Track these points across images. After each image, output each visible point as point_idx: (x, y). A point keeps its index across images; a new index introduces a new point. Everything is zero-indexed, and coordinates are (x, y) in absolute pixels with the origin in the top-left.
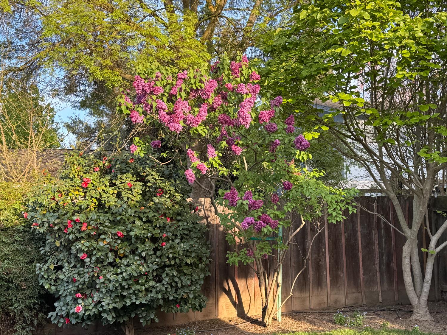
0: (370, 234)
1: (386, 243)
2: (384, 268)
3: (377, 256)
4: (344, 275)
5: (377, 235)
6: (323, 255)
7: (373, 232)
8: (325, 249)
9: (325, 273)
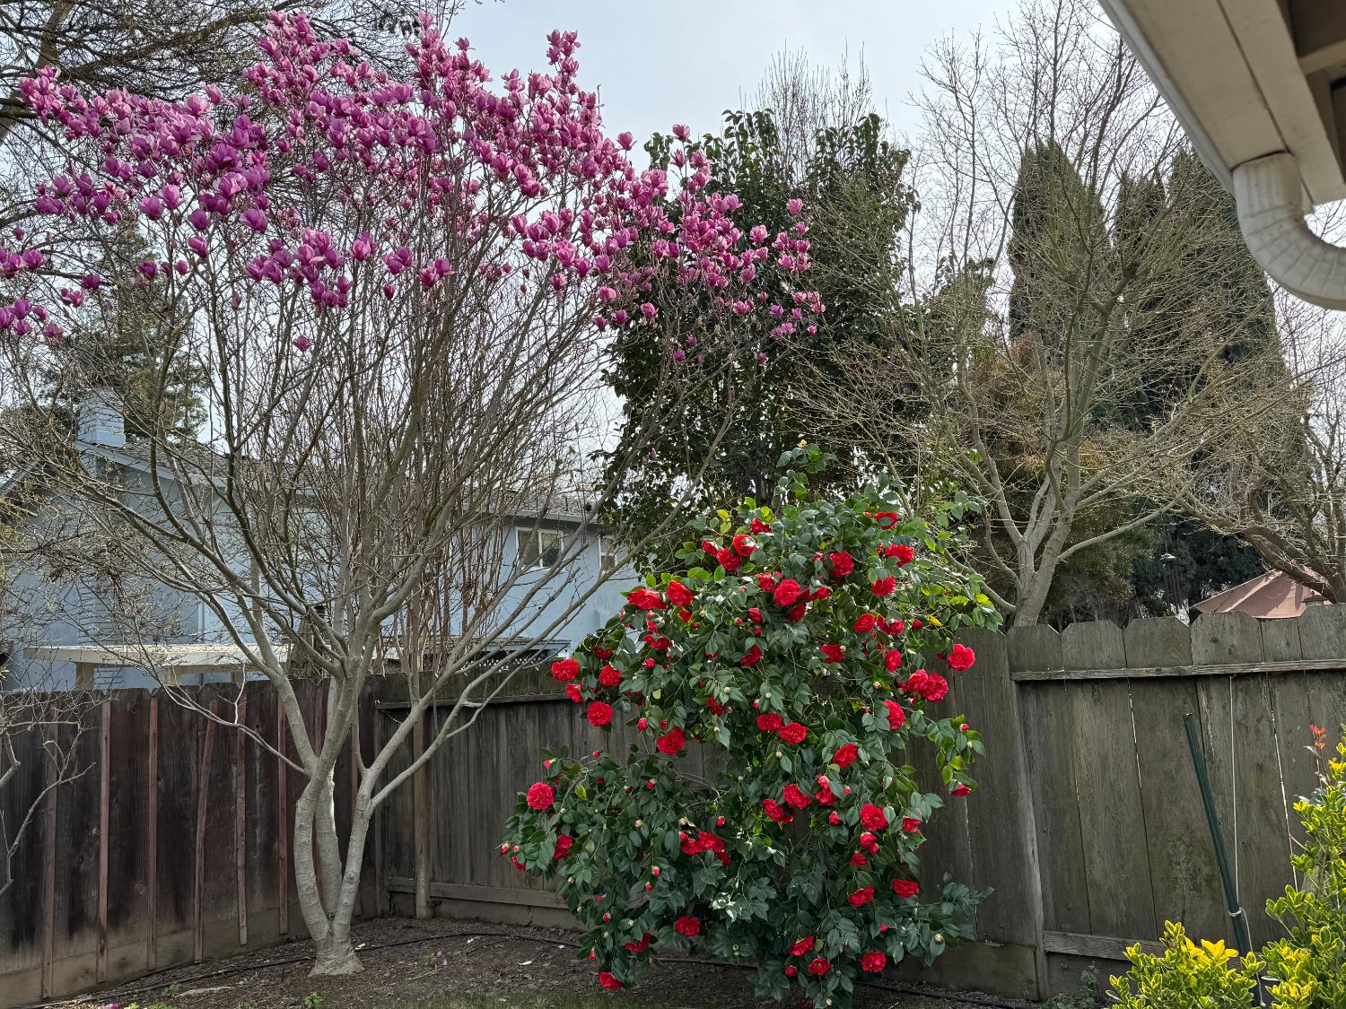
0: (225, 775)
1: (263, 794)
2: (256, 856)
3: (239, 830)
4: (147, 890)
5: (243, 777)
6: (91, 845)
7: (234, 769)
8: (99, 828)
9: (94, 894)
